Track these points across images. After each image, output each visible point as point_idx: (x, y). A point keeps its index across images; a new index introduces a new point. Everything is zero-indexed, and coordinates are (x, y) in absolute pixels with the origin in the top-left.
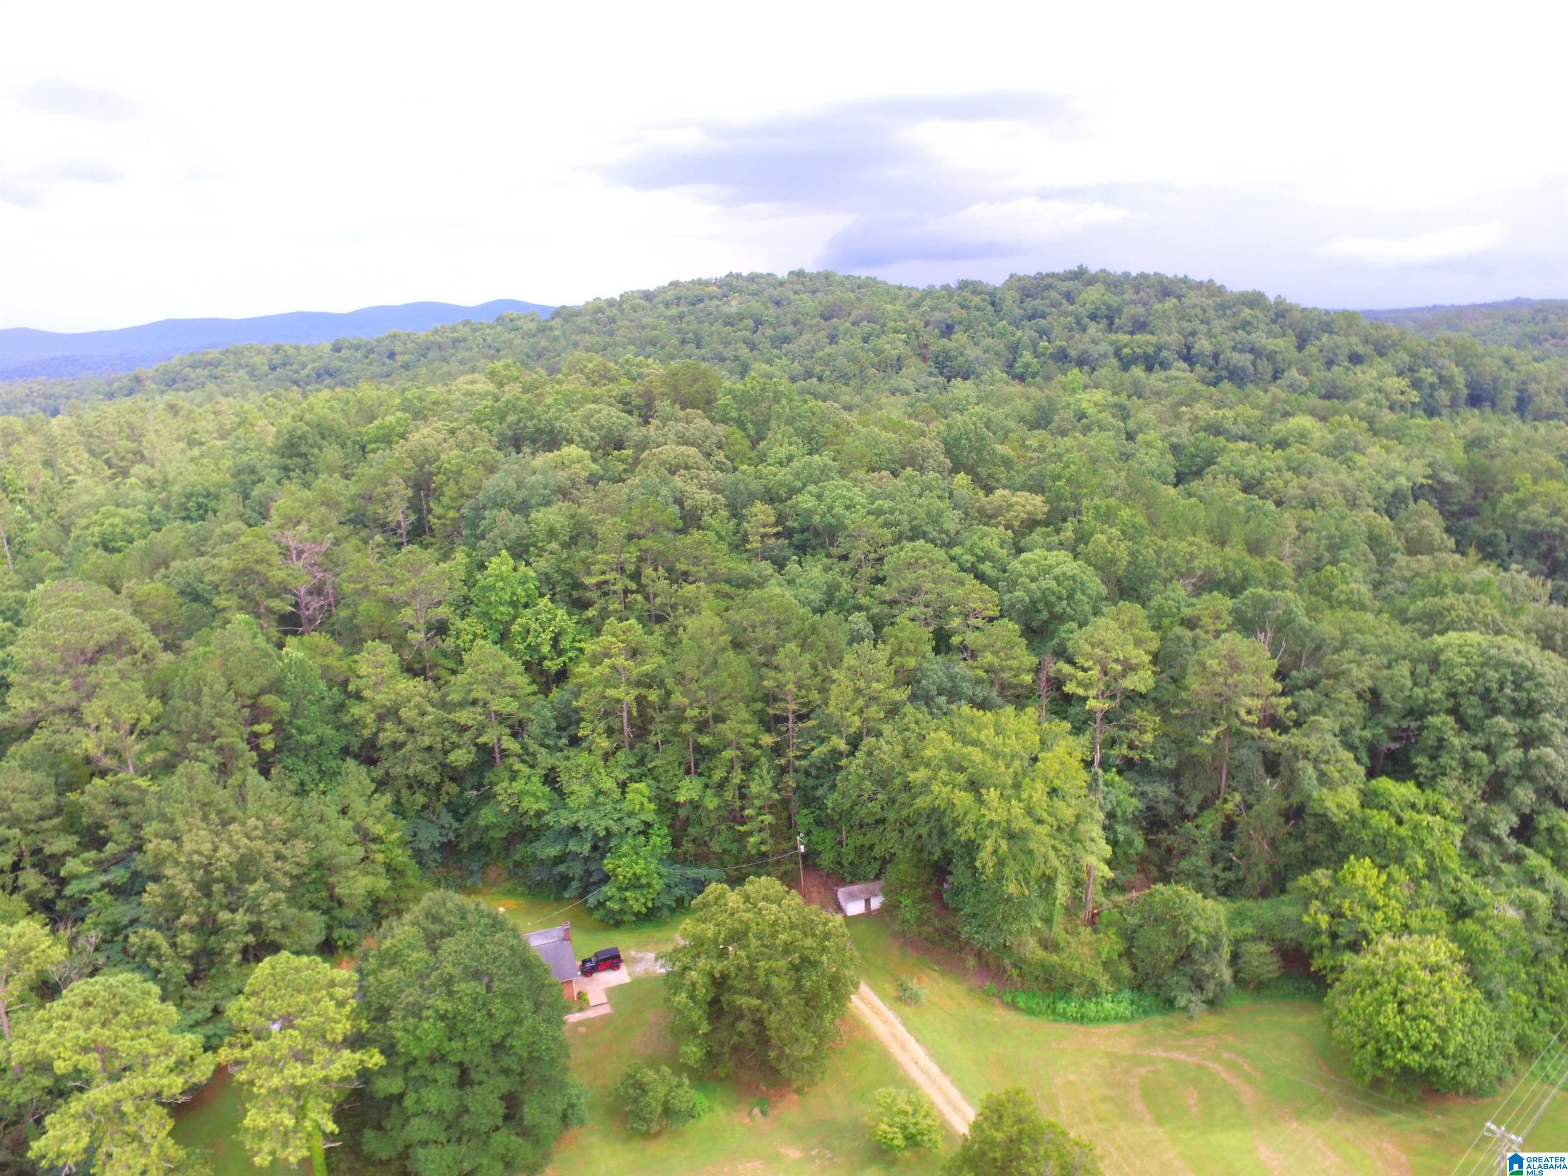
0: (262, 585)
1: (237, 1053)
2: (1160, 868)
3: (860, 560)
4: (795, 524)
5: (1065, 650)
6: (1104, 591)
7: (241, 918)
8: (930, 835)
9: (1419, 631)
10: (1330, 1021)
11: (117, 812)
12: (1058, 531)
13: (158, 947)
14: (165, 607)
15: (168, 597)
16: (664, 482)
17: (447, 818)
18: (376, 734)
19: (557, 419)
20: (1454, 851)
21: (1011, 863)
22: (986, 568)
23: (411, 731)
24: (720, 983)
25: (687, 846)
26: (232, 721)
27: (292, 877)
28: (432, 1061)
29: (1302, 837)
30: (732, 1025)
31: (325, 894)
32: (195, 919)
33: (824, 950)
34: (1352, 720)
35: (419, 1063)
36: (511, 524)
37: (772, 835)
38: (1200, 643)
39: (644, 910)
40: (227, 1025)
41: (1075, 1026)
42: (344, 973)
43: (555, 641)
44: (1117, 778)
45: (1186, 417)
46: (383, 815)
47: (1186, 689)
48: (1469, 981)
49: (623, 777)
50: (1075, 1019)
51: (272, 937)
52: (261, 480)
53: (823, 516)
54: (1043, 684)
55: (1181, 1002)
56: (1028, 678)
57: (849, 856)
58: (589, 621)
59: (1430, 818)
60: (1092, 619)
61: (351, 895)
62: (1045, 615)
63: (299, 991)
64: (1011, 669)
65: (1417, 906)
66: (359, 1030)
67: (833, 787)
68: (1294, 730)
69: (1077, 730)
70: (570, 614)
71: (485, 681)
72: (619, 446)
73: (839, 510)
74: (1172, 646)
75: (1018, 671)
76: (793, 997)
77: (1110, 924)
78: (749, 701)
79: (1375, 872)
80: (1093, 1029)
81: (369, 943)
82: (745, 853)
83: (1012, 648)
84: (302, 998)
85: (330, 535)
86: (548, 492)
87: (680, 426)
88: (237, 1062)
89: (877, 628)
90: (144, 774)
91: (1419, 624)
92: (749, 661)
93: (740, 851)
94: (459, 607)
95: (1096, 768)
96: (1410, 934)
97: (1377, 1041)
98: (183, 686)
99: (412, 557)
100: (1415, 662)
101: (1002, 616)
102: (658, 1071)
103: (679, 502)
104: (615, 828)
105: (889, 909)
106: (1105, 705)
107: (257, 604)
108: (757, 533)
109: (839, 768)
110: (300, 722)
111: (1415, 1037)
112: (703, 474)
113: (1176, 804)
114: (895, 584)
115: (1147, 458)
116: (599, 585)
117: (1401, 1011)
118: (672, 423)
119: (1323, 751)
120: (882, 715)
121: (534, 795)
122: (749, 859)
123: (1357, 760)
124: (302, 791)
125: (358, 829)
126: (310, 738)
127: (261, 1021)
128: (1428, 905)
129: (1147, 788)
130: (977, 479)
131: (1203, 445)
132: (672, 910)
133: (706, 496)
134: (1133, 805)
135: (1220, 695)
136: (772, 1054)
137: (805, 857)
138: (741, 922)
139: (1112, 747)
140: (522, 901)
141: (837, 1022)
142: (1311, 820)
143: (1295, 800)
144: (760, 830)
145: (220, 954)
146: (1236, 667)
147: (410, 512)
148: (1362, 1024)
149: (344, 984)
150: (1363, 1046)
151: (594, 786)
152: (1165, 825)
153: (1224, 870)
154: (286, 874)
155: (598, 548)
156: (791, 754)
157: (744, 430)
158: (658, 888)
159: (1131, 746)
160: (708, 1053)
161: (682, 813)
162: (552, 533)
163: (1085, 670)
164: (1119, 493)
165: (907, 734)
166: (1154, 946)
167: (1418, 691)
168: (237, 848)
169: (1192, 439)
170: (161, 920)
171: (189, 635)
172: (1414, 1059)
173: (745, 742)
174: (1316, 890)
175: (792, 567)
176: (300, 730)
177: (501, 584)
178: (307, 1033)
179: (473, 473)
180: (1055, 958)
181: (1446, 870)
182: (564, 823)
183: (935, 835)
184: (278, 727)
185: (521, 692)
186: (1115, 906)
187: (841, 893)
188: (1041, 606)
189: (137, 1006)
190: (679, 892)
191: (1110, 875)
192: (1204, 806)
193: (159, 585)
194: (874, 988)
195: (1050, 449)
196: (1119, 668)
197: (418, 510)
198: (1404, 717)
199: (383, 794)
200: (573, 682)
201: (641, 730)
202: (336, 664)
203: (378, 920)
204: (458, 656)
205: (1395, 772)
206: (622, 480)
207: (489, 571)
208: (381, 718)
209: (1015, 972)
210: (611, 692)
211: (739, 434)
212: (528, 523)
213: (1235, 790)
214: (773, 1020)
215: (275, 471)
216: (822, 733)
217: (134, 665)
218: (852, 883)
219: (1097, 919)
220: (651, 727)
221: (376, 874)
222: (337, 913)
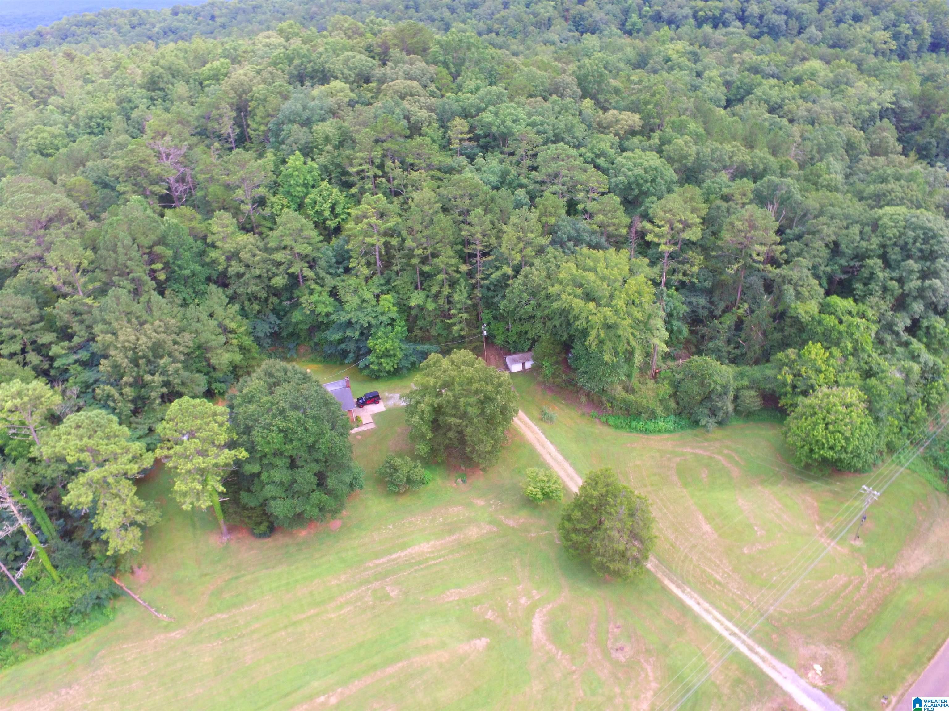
0: (146, 177)
1: (166, 452)
2: (696, 347)
3: (522, 156)
4: (481, 132)
5: (648, 215)
6: (675, 177)
7: (158, 378)
8: (561, 325)
9: (869, 205)
10: (786, 434)
11: (76, 319)
12: (649, 138)
13: (113, 396)
14: (86, 192)
15: (87, 185)
16: (397, 104)
17: (273, 318)
18: (226, 269)
19: (326, 62)
20: (870, 340)
21: (608, 343)
22: (601, 161)
23: (247, 266)
24: (438, 410)
25: (417, 332)
26: (137, 263)
27: (185, 354)
28: (275, 455)
29: (782, 330)
30: (445, 434)
31: (204, 364)
32: (131, 380)
33: (498, 392)
34: (820, 261)
35: (268, 456)
36: (301, 134)
37: (467, 325)
38: (732, 210)
39: (392, 370)
40: (157, 437)
41: (641, 435)
42: (221, 408)
43: (333, 208)
44: (675, 293)
45: (737, 61)
46: (234, 317)
47: (721, 239)
48: (867, 412)
49: (377, 291)
50: (641, 431)
51: (177, 389)
52: (137, 107)
53: (499, 127)
54: (633, 235)
55: (703, 422)
56: (624, 231)
57: (513, 337)
58: (353, 195)
59: (859, 320)
60: (666, 195)
61: (220, 364)
62: (636, 192)
63: (196, 418)
64: (614, 225)
65: (844, 371)
66: (232, 439)
67: (504, 297)
68: (784, 266)
69: (652, 264)
70: (341, 191)
71: (290, 234)
72: (367, 80)
73: (509, 123)
74: (714, 213)
75: (618, 226)
76: (480, 418)
77: (665, 378)
78: (453, 244)
79: (823, 351)
80: (652, 437)
81: (233, 391)
82: (451, 336)
83: (615, 211)
84: (199, 422)
85: (186, 143)
86: (323, 112)
87: (406, 67)
88: (166, 457)
89: (532, 199)
90: (89, 296)
91: (870, 201)
92: (453, 219)
93: (448, 335)
94: (271, 188)
95: (662, 287)
96: (838, 386)
97: (811, 444)
98: (105, 242)
99: (239, 157)
100: (863, 225)
101: (609, 192)
102: (403, 459)
103: (407, 118)
104: (373, 322)
105: (537, 368)
106: (672, 249)
107: (145, 189)
108: (457, 138)
109: (507, 285)
110: (179, 262)
111: (832, 442)
112: (422, 99)
113: (709, 309)
114: (544, 171)
115: (708, 89)
116: (358, 173)
117: (826, 428)
118: (401, 65)
119: (800, 279)
120: (533, 253)
121: (324, 303)
122: (454, 339)
123: (820, 285)
124: (185, 304)
125: (220, 325)
126: (186, 272)
127: (176, 435)
128: (851, 370)
129: (693, 300)
130: (597, 103)
131: (747, 80)
132: (409, 370)
133: (424, 114)
134: (684, 309)
135: (741, 243)
136: (468, 450)
137: (487, 338)
138: (449, 376)
139: (673, 274)
140: (320, 365)
141: (506, 432)
142: (788, 320)
143: (780, 308)
144: (460, 322)
145: (148, 399)
146: (753, 227)
147: (235, 127)
148: (804, 435)
149: (222, 414)
150: (802, 447)
151: (360, 297)
152: (701, 321)
153: (735, 348)
154: (181, 352)
155: (356, 149)
156: (479, 277)
157: (448, 69)
158: (400, 356)
159: (685, 274)
160: (431, 449)
161: (413, 312)
162: (327, 139)
163: (659, 227)
164: (688, 113)
165: (549, 264)
166: (690, 392)
167: (864, 244)
168: (150, 338)
169: (739, 76)
170: (112, 380)
171: (104, 210)
172: (829, 454)
173: (450, 270)
174: (787, 361)
175: (479, 160)
176: (180, 267)
177: (296, 173)
178: (203, 441)
179: (274, 100)
180: (632, 397)
181: (863, 350)
182: (343, 319)
183: (564, 326)
184: (167, 266)
185: (313, 241)
186: (669, 368)
187: (508, 359)
188: (634, 186)
189: (106, 428)
190: (412, 359)
191: (667, 350)
192: (727, 310)
193: (81, 177)
194: (526, 413)
195: (645, 83)
196: (681, 226)
197: (240, 126)
198: (852, 260)
199: (234, 304)
200: (344, 234)
201: (388, 263)
202: (198, 226)
203: (237, 378)
204: (273, 219)
205: (842, 292)
206: (371, 104)
207: (288, 165)
208: (228, 259)
209: (608, 405)
210: (368, 240)
211: (445, 72)
212: (311, 133)
213: (745, 302)
214: (469, 431)
215: (145, 100)
216: (497, 264)
217: (73, 229)
218: (514, 353)
219: (658, 376)
220: (394, 261)
221: (234, 352)
222: (213, 374)
